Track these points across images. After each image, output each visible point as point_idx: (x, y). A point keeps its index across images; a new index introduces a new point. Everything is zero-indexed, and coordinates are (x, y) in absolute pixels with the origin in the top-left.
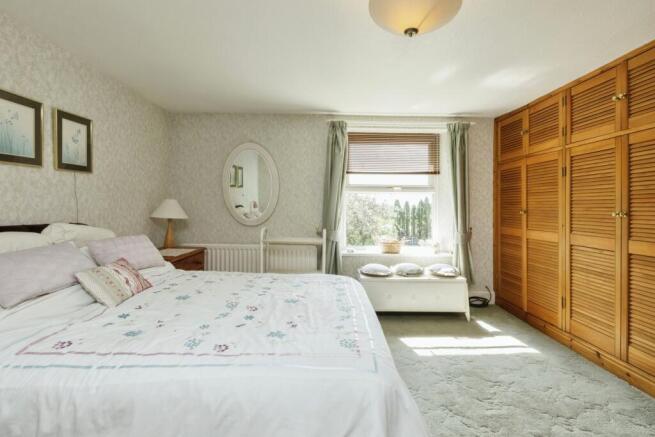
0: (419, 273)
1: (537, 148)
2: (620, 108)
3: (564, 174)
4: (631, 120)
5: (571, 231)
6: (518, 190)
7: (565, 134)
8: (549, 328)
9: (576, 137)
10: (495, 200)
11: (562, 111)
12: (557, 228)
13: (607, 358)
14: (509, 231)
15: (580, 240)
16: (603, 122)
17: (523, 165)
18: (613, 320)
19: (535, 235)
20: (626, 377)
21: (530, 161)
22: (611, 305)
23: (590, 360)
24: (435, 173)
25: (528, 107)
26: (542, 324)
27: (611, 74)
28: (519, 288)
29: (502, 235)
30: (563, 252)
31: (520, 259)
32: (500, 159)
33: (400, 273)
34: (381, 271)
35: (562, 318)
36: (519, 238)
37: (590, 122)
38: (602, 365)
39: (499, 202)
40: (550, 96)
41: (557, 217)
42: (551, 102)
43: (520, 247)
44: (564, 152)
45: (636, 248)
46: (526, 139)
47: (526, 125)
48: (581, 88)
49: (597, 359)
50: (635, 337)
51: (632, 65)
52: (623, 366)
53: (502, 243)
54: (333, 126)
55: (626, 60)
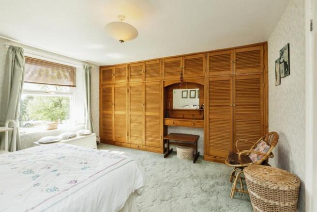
0: (75, 136)
1: (118, 82)
2: (144, 74)
3: (128, 92)
4: (147, 79)
5: (130, 110)
6: (111, 96)
7: (128, 78)
8: (123, 144)
9: (131, 80)
10: (100, 99)
11: (127, 71)
12: (125, 109)
13: (141, 147)
14: (106, 112)
15: (133, 113)
16: (139, 78)
17: (113, 87)
18: (142, 135)
19: (118, 113)
20: (146, 150)
21: (116, 86)
22: (141, 131)
23: (136, 149)
24: (74, 86)
25: (115, 66)
26: (120, 144)
27: (141, 64)
28: (111, 133)
29: (104, 114)
30: (127, 117)
31: (112, 122)
32: (102, 83)
33: (65, 138)
34: (55, 139)
35: (127, 140)
36: (111, 115)
37: (136, 76)
38: (140, 149)
39: (102, 100)
40: (123, 65)
41: (125, 106)
42: (123, 67)
43: (112, 118)
44: (128, 84)
45: (148, 114)
46: (114, 77)
47: (114, 72)
48: (133, 65)
49: (139, 148)
50: (148, 138)
51: (147, 63)
52: (145, 147)
53: (103, 117)
54: (14, 49)
55: (145, 62)
